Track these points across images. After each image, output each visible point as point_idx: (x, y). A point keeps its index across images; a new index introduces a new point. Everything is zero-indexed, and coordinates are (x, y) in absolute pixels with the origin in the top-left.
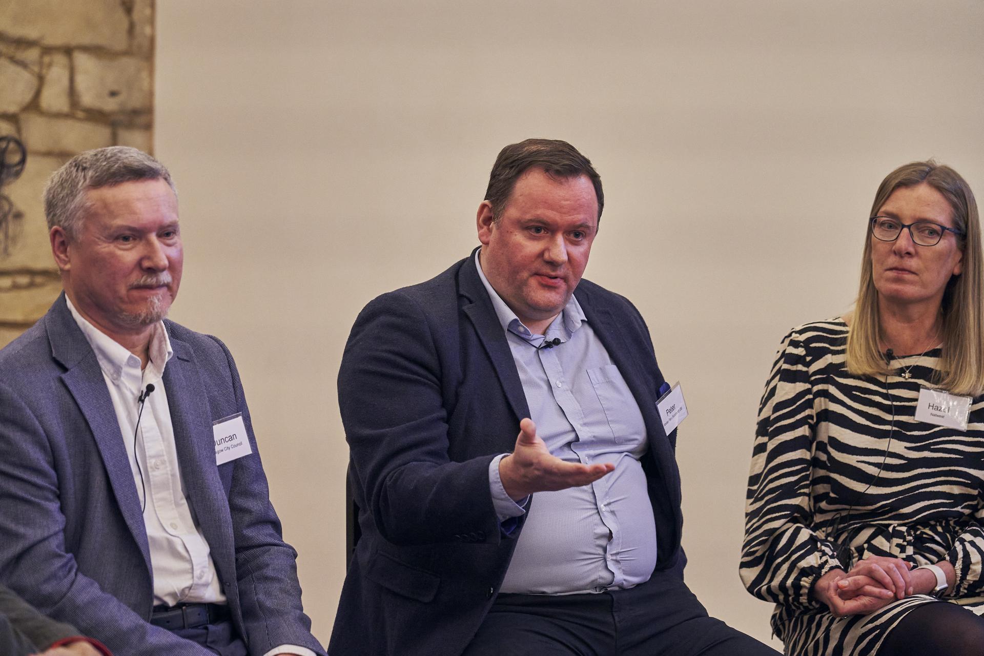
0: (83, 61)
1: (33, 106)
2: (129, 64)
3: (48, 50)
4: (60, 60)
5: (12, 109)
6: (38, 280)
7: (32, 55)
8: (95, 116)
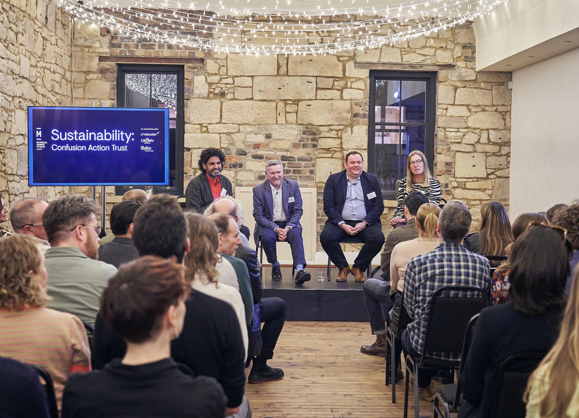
0: (491, 132)
1: (478, 142)
2: (505, 132)
3: (482, 130)
4: (485, 132)
5: (473, 143)
6: (479, 180)
7: (478, 131)
8: (495, 144)
